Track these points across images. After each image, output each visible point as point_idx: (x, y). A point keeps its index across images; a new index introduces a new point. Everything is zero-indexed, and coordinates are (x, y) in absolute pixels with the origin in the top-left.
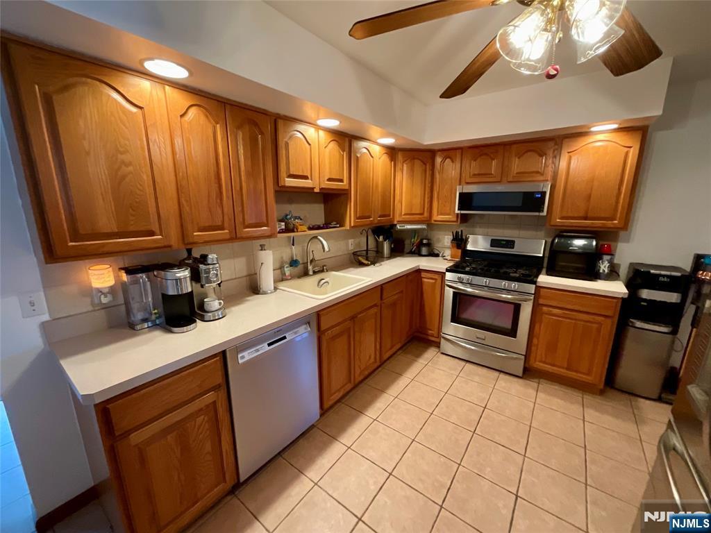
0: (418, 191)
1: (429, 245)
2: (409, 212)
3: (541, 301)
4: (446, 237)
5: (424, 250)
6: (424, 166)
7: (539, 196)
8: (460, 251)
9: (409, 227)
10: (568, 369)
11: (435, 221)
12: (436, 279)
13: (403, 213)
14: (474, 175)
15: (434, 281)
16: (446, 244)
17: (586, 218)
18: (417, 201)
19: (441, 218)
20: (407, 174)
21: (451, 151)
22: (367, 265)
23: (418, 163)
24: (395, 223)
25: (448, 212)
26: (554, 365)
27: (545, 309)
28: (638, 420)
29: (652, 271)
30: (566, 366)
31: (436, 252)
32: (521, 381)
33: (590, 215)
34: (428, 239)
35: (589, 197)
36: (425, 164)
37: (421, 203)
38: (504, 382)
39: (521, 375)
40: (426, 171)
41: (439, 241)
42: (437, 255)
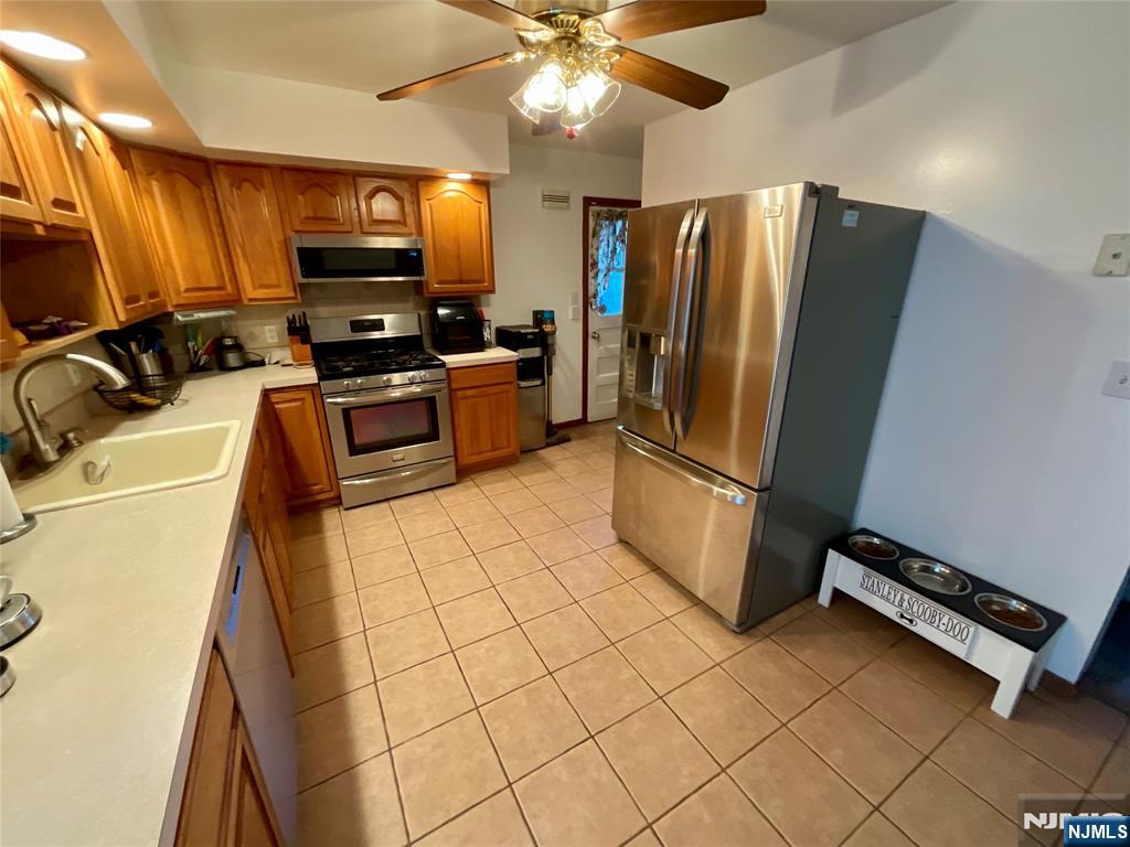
0: (200, 241)
1: (238, 347)
2: (196, 286)
3: (454, 386)
4: (266, 328)
5: (232, 359)
6: (197, 190)
7: (415, 254)
8: (308, 346)
9: (202, 315)
10: (493, 450)
11: (250, 300)
12: (303, 399)
13: (183, 289)
14: (307, 218)
15: (299, 403)
16: (270, 341)
17: (461, 282)
18: (205, 263)
19: (260, 293)
20: (164, 201)
21: (246, 170)
22: (157, 408)
23: (182, 184)
24: (170, 309)
25: (274, 282)
26: (480, 453)
27: (460, 393)
28: (550, 467)
29: (522, 331)
30: (490, 448)
31: (254, 358)
32: (458, 486)
33: (465, 278)
34: (235, 338)
35: (459, 256)
36: (198, 186)
37: (213, 264)
38: (448, 497)
39: (455, 481)
40: (203, 200)
41: (252, 337)
42: (262, 363)
